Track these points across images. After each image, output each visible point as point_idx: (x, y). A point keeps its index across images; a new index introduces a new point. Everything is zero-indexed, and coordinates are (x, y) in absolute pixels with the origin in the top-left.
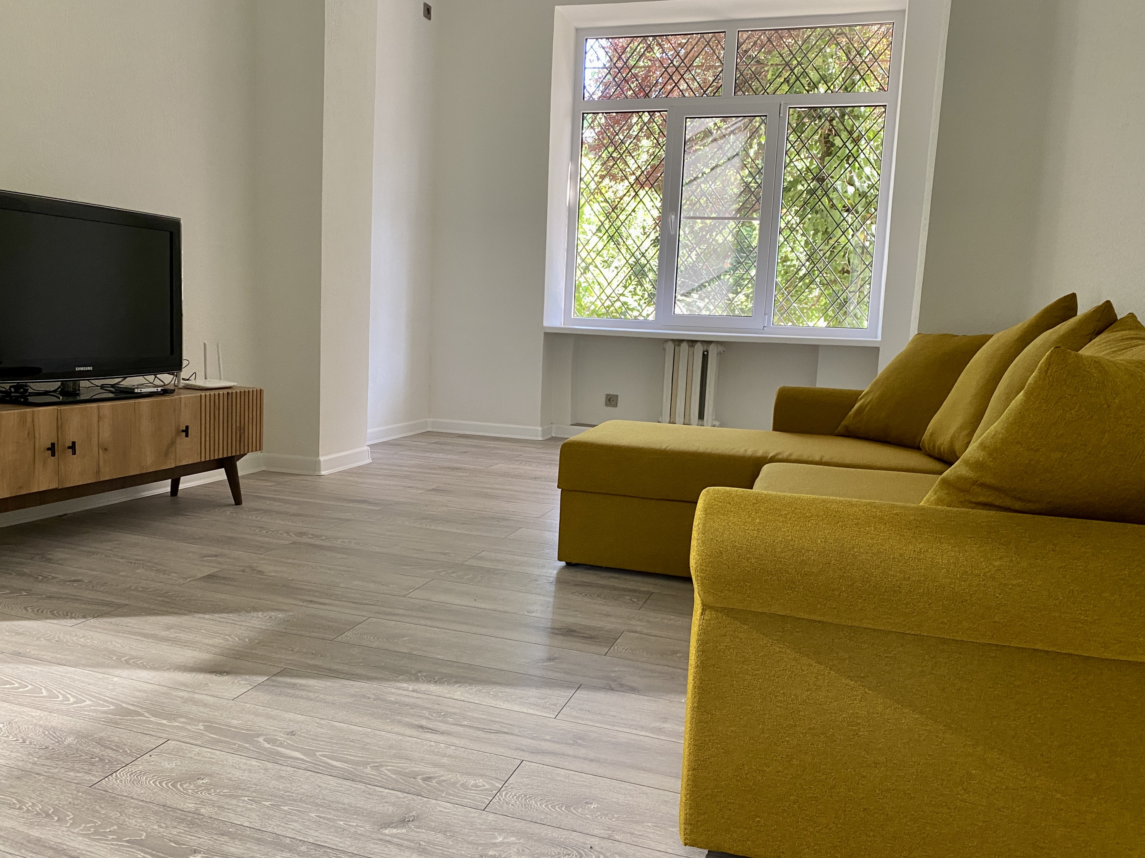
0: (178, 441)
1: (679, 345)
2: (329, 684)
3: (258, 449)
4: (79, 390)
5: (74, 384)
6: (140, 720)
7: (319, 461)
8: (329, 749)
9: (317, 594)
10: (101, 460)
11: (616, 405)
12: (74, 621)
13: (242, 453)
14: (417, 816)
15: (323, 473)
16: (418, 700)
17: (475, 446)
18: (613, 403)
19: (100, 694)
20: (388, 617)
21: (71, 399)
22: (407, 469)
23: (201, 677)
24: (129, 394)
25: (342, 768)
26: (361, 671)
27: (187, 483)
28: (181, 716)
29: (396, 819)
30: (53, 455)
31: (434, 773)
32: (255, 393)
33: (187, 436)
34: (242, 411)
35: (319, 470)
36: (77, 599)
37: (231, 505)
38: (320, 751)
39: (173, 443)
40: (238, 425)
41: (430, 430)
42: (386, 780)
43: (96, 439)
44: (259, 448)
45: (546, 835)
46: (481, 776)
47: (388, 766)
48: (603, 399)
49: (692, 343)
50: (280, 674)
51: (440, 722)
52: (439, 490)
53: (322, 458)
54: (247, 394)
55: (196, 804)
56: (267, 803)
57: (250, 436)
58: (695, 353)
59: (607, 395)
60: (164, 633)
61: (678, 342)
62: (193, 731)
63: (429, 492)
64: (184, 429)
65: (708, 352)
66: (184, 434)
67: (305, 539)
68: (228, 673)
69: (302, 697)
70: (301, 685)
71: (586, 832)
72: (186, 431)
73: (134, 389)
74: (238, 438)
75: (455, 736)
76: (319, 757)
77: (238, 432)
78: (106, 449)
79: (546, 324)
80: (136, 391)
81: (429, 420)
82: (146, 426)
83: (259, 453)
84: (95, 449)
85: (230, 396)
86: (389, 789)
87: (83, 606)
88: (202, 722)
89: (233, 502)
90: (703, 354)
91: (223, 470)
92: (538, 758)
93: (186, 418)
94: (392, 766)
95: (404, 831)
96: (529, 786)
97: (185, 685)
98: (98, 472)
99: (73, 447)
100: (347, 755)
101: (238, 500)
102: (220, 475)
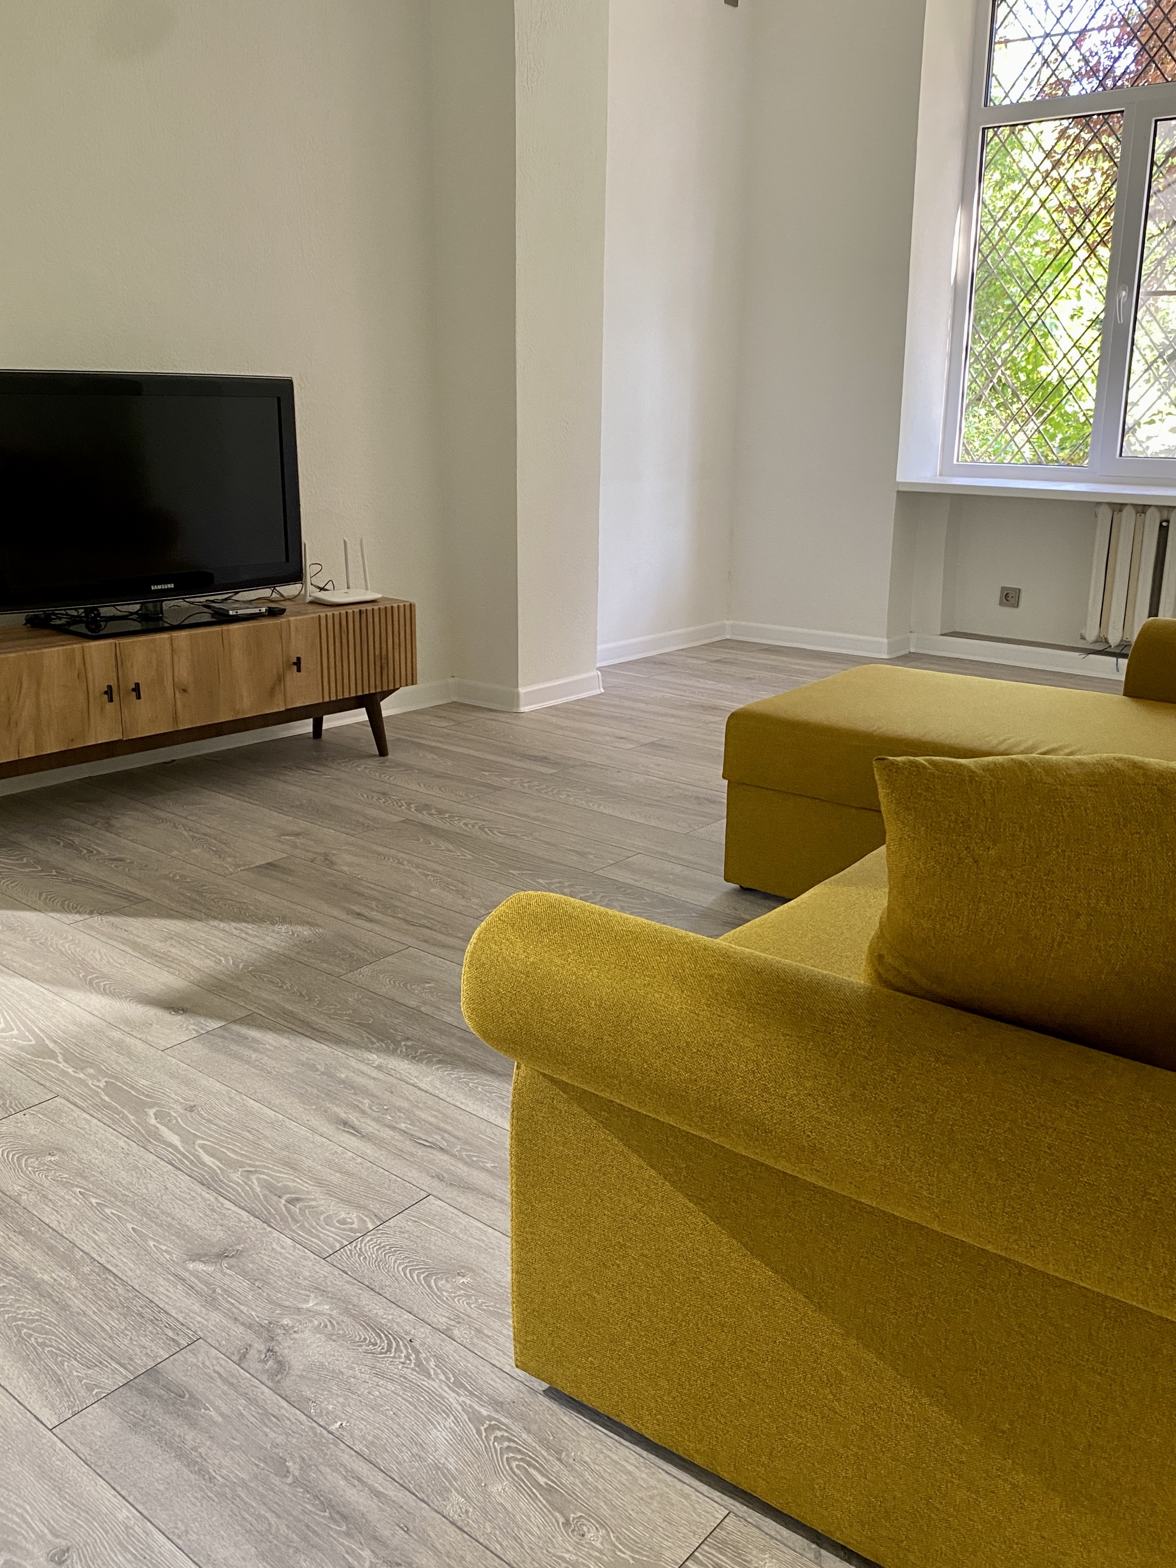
0: (288, 677)
1: (1121, 511)
2: (286, 1042)
3: (409, 681)
4: (162, 613)
5: (155, 607)
6: (48, 1064)
7: (518, 694)
8: (215, 1138)
9: (374, 904)
10: (179, 704)
11: (1017, 605)
12: (78, 917)
13: (391, 688)
14: (241, 1252)
15: (522, 709)
16: (372, 1082)
17: (774, 668)
18: (1012, 601)
19: (33, 1022)
20: (432, 949)
21: (152, 625)
22: (643, 706)
23: (152, 1012)
24: (222, 618)
25: (210, 1168)
26: (335, 1028)
27: (330, 722)
28: (92, 1065)
29: (216, 1250)
30: (111, 700)
31: (308, 1193)
32: (402, 610)
33: (299, 670)
34: (383, 634)
35: (518, 706)
36: (101, 887)
37: (375, 756)
38: (203, 1139)
39: (280, 679)
40: (377, 653)
41: (729, 637)
42: (246, 1193)
43: (171, 679)
44: (412, 681)
45: (370, 1311)
46: (359, 1207)
47: (263, 1173)
48: (997, 595)
49: (1142, 509)
50: (241, 1021)
51: (374, 1119)
52: (659, 745)
53: (522, 690)
54: (389, 612)
55: (24, 1187)
56: (94, 1201)
57: (397, 667)
58: (1147, 524)
59: (1003, 589)
60: (158, 945)
61: (1117, 507)
62: (91, 1089)
63: (643, 749)
64: (295, 660)
65: (1168, 521)
66: (295, 667)
67: (424, 817)
68: (184, 1011)
69: (241, 1058)
70: (255, 1040)
71: (422, 1316)
72: (298, 663)
73: (228, 611)
74: (378, 670)
75: (375, 1144)
76: (197, 1148)
77: (378, 663)
78: (184, 690)
79: (898, 479)
80: (231, 613)
81: (728, 622)
82: (239, 659)
83: (410, 687)
84: (170, 691)
85: (364, 616)
86: (240, 1207)
87: (100, 897)
88: (107, 1075)
89: (377, 753)
90: (1161, 525)
91: (364, 709)
92: (451, 1194)
93: (299, 647)
94: (268, 1175)
95: (210, 1269)
96: (406, 1235)
97: (127, 1022)
98: (175, 718)
99: (137, 689)
100: (228, 1149)
101: (383, 751)
102: (361, 715)
